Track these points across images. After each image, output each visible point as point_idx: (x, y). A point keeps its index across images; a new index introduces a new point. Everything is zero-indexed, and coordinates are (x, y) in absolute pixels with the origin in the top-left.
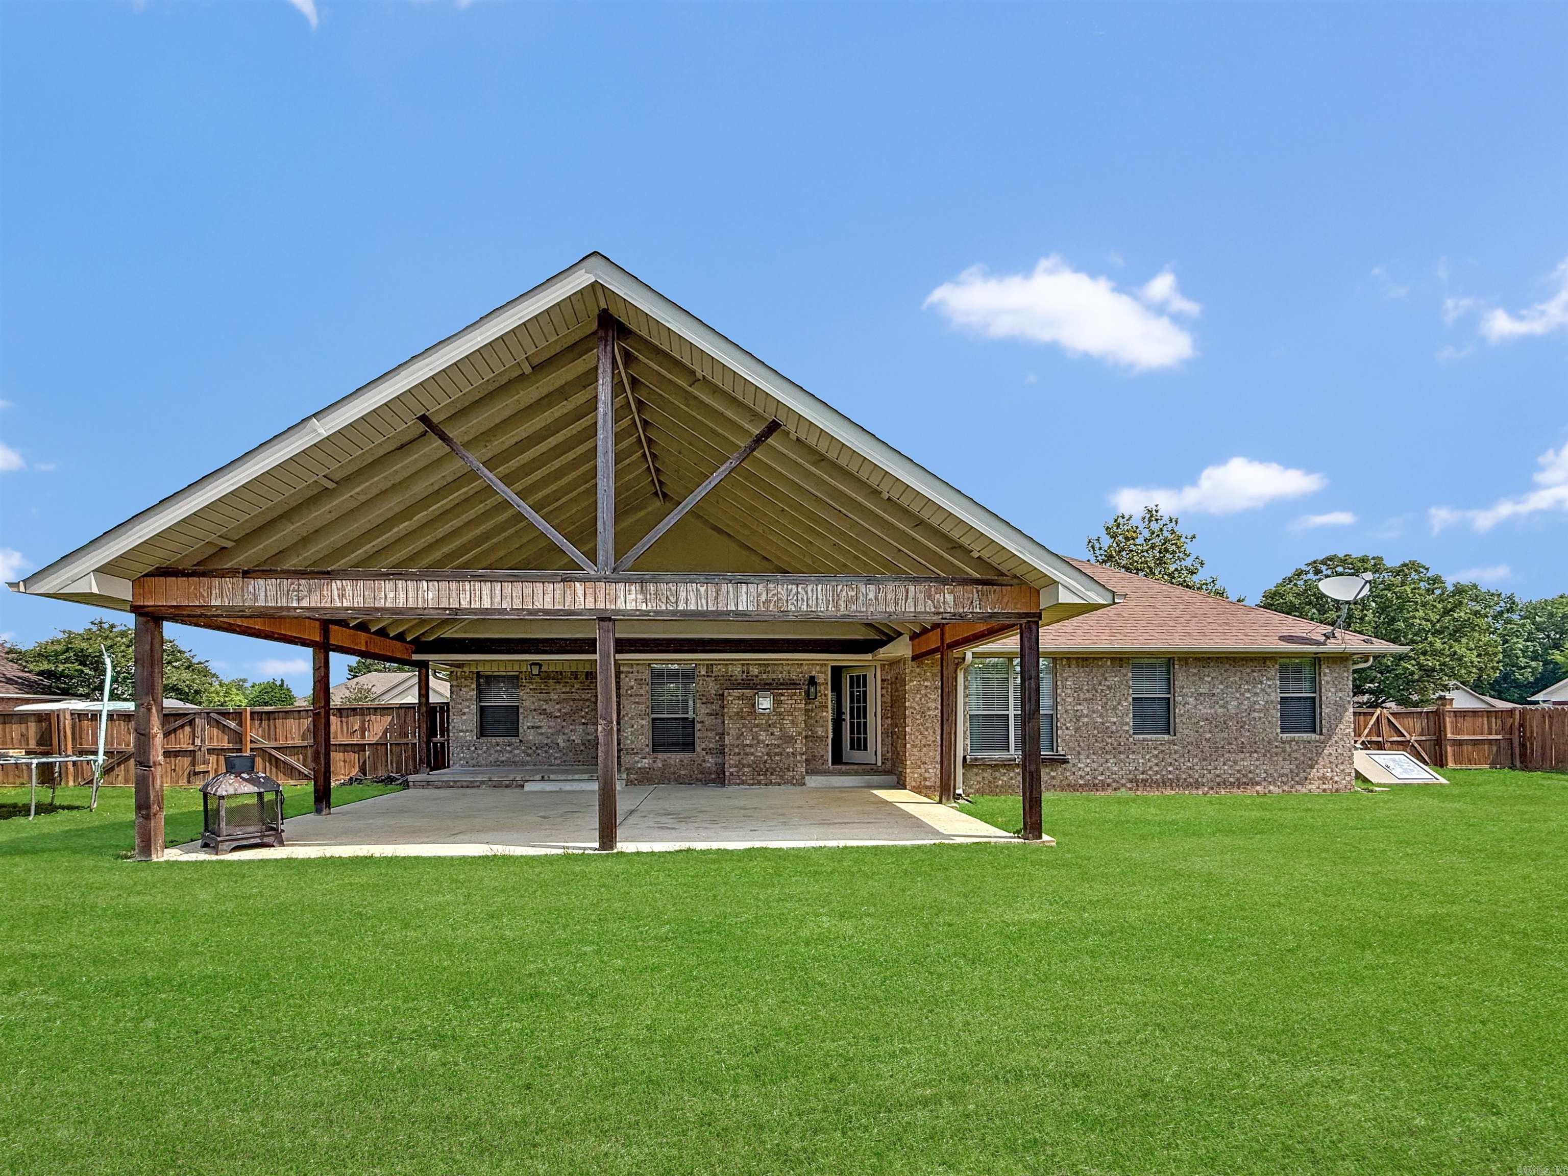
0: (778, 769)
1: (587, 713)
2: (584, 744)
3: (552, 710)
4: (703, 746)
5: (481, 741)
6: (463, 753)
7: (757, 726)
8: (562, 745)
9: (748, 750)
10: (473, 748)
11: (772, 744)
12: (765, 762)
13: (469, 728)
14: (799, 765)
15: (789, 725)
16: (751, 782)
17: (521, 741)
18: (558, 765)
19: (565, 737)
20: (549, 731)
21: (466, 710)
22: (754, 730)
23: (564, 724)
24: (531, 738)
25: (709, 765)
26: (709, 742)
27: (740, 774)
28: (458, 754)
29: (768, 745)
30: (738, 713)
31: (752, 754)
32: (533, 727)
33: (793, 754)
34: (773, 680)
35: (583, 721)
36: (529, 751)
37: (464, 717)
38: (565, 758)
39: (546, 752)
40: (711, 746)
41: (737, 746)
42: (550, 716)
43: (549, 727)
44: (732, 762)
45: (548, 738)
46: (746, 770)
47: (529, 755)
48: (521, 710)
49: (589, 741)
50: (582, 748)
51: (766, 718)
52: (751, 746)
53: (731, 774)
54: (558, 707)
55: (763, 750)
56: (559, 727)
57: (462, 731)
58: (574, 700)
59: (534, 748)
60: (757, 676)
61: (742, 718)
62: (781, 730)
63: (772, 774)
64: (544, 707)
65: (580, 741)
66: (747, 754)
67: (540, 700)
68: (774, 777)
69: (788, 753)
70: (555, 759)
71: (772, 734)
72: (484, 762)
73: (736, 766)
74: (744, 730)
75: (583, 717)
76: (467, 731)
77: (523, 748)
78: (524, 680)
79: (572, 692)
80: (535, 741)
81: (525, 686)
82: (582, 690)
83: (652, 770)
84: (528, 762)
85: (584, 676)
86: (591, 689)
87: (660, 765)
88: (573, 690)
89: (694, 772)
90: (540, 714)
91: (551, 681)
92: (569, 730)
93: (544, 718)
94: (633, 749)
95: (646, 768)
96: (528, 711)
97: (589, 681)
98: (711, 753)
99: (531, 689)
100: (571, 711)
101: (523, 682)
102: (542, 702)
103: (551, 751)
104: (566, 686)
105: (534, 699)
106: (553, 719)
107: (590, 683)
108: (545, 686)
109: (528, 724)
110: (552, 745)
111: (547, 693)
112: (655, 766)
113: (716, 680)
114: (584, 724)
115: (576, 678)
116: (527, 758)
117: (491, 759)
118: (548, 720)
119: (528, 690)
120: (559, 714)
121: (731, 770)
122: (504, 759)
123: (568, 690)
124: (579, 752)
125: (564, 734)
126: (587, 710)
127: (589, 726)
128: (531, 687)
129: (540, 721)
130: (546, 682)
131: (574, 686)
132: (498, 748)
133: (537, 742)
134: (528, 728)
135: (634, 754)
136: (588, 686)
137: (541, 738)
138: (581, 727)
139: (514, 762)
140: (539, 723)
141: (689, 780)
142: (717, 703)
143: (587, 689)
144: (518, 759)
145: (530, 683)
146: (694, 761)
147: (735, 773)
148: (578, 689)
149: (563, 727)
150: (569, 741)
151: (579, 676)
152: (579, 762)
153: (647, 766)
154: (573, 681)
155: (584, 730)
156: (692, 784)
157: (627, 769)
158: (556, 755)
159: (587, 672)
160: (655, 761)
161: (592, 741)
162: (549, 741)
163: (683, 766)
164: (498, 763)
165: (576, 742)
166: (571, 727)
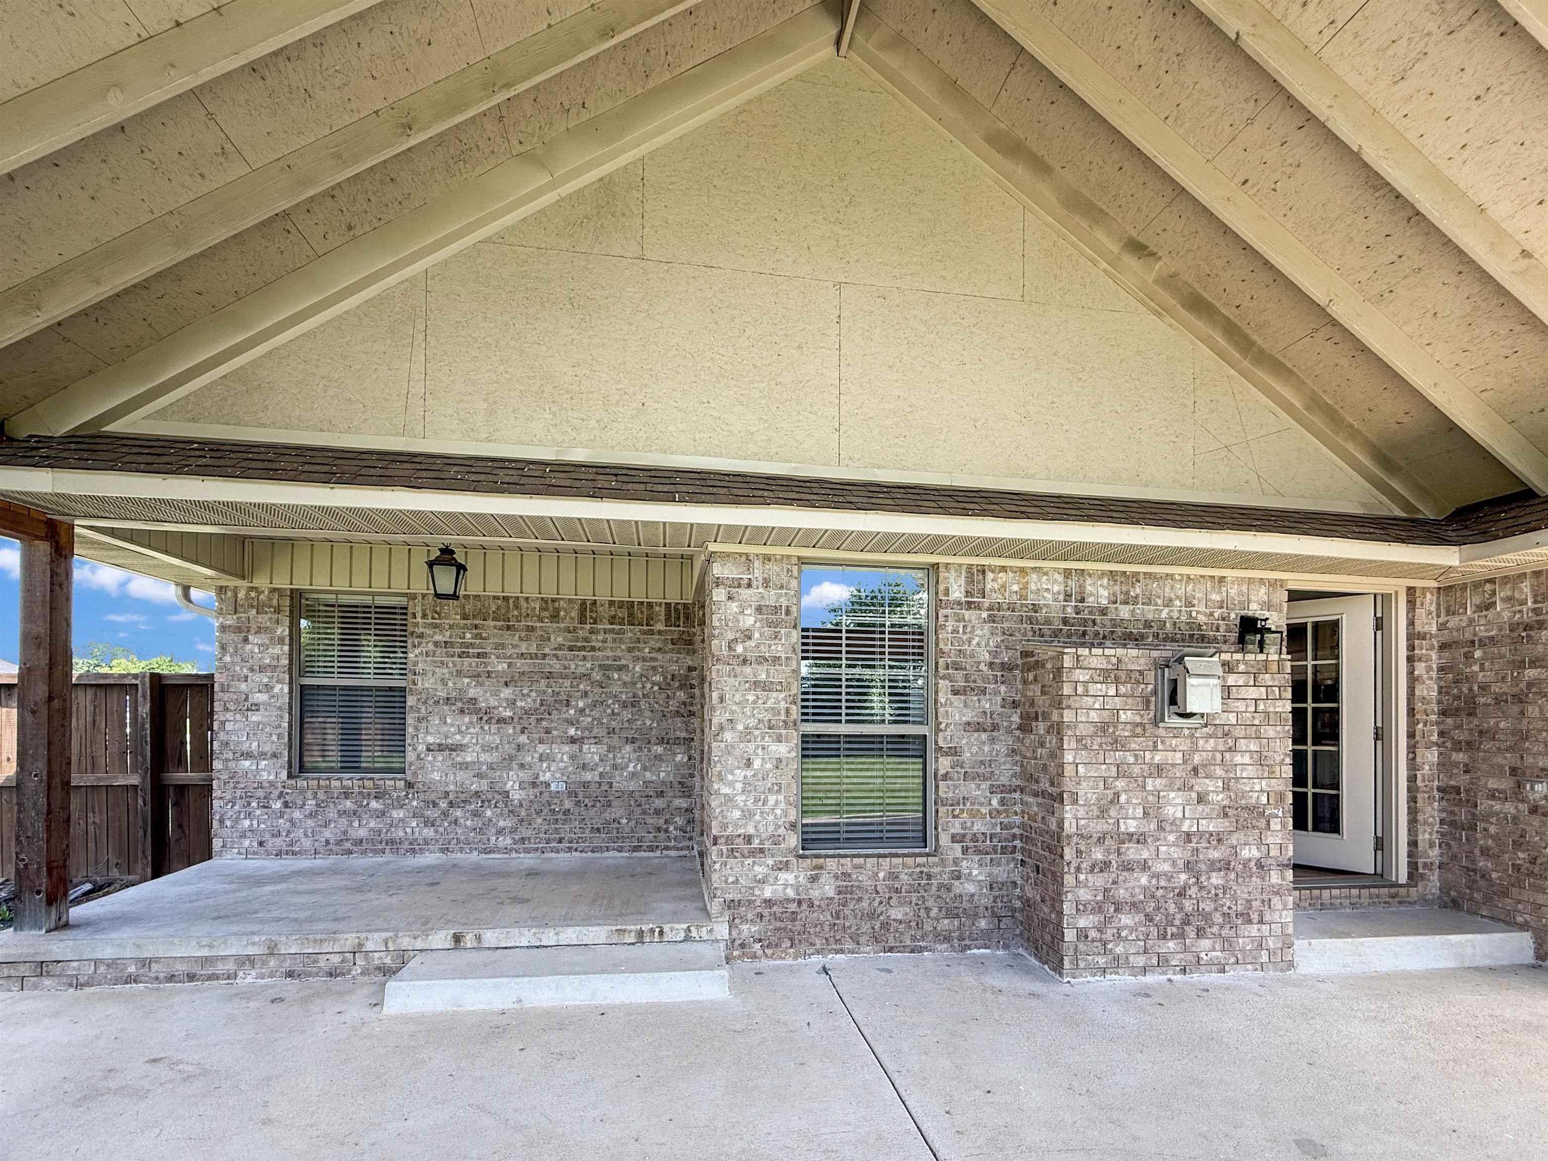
0: (1218, 918)
1: (582, 711)
2: (572, 794)
3: (493, 702)
4: (957, 829)
5: (302, 783)
6: (249, 815)
7: (1159, 770)
8: (517, 795)
9: (1133, 852)
10: (277, 805)
11: (1200, 834)
12: (1182, 894)
13: (267, 748)
14: (1276, 900)
15: (1250, 771)
16: (1141, 961)
17: (409, 785)
18: (507, 850)
19: (525, 775)
20: (483, 757)
21: (261, 698)
22: (1150, 784)
23: (523, 739)
24: (436, 776)
26: (973, 814)
27: (1109, 934)
28: (237, 821)
29: (1188, 836)
30: (1103, 728)
31: (1145, 866)
32: (441, 748)
33: (1260, 865)
34: (1148, 624)
35: (572, 732)
36: (431, 813)
37: (255, 718)
38: (525, 832)
39: (475, 814)
40: (979, 827)
41: (1101, 840)
42: (486, 716)
43: (488, 748)
44: (1084, 895)
45: (479, 776)
46: (1126, 920)
47: (429, 823)
48: (411, 701)
49: (585, 785)
50: (568, 804)
51: (1185, 745)
52: (1140, 839)
53: (1082, 935)
54: (506, 693)
55: (1175, 852)
56: (509, 749)
57: (248, 755)
58: (550, 676)
59: (443, 804)
60: (1103, 612)
61: (1117, 744)
62: (1226, 788)
63: (1200, 933)
64: (472, 693)
65: (562, 787)
66: (1127, 867)
67: (459, 673)
68: (1205, 943)
69: (1246, 863)
70: (500, 832)
71: (1201, 799)
72: (307, 843)
73: (1099, 908)
74: (1120, 784)
75: (570, 722)
76: (263, 755)
77: (415, 803)
78: (419, 620)
79: (545, 656)
80: (447, 784)
81: (421, 636)
82: (571, 649)
83: (804, 906)
84: (426, 842)
85: (574, 614)
86: (593, 649)
87: (830, 891)
88: (547, 651)
89: (928, 910)
90: (462, 711)
91: (491, 623)
92: (536, 756)
93: (471, 723)
94: (749, 839)
95: (789, 900)
96: (431, 702)
97: (588, 627)
98: (978, 852)
99: (436, 644)
100: (542, 705)
101: (417, 624)
102: (466, 680)
103: (489, 813)
104: (528, 639)
105: (446, 671)
106: (494, 727)
107: (592, 632)
108: (476, 636)
109: (430, 739)
110: (490, 797)
111: (479, 655)
112: (815, 894)
113: (992, 619)
114: (573, 740)
115: (555, 617)
116: (426, 831)
117: (327, 834)
118: (482, 728)
119: (431, 646)
120: (509, 713)
121: (1082, 923)
122: (362, 833)
123: (533, 650)
124: (560, 816)
125: (522, 766)
126: (581, 704)
127: (585, 747)
128: (438, 638)
129: (460, 732)
130: (476, 627)
131: (549, 639)
132: (348, 803)
133: (452, 787)
134: (429, 750)
135: (753, 853)
136: (586, 640)
137: (461, 776)
138: (566, 748)
139: (392, 842)
140: (458, 737)
141: (914, 938)
142: (996, 693)
143: (583, 648)
144: (401, 834)
145: (436, 626)
146: (929, 877)
147: (1093, 934)
148: (560, 647)
149: (519, 748)
150: (534, 784)
151: (562, 613)
152: (560, 841)
153: (790, 893)
154: (547, 624)
155: (572, 757)
156: (921, 950)
157: (731, 905)
158: (502, 823)
159: (584, 602)
160: (814, 879)
161: (593, 787)
162: (484, 785)
163: (897, 891)
164: (348, 845)
165: (553, 787)
166: (541, 748)
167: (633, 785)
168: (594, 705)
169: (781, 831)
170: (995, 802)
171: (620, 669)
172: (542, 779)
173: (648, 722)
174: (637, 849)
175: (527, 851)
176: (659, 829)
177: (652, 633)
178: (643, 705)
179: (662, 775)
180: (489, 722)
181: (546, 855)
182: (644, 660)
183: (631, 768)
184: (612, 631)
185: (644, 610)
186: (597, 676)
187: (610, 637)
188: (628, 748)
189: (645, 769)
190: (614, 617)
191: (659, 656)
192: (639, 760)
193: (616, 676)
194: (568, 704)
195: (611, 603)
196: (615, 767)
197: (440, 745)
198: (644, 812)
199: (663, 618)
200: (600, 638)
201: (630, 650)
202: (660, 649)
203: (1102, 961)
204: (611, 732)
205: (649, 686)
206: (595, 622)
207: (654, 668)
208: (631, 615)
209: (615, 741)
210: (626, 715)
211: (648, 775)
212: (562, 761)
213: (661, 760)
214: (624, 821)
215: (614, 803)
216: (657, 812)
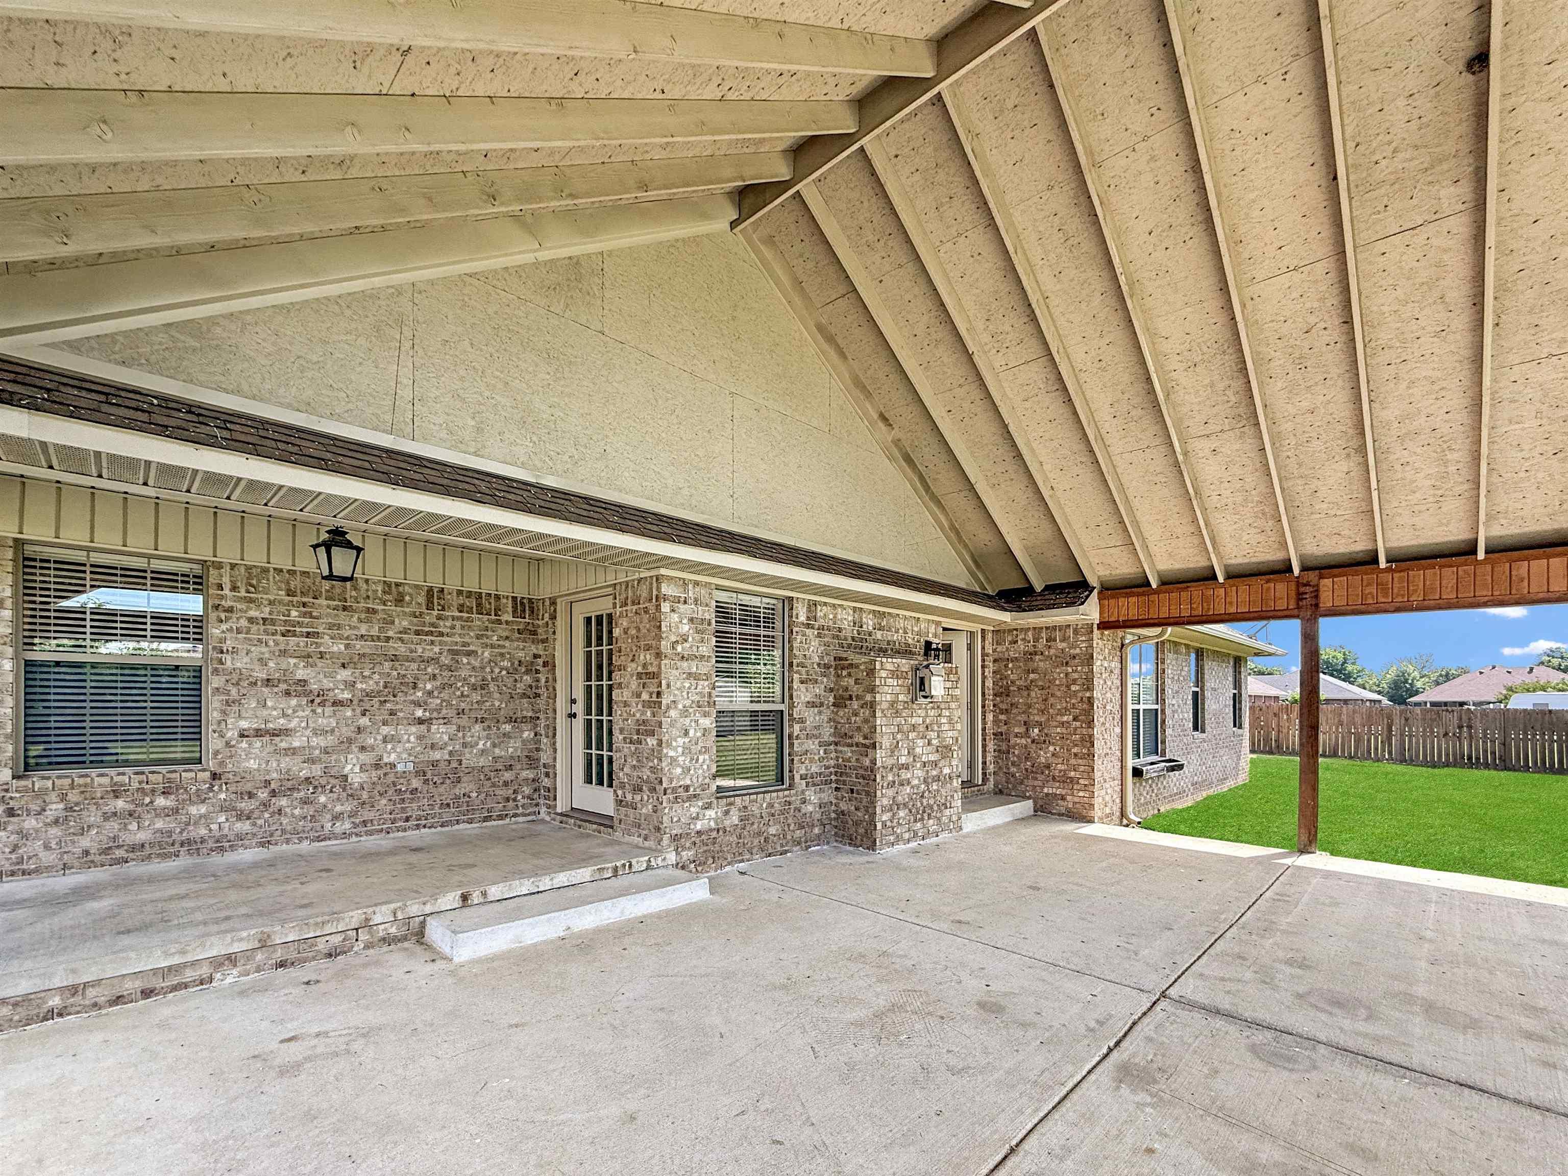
0: (936, 807)
1: (430, 693)
2: (420, 773)
3: (327, 684)
4: (803, 772)
7: (914, 727)
8: (356, 778)
9: (903, 775)
11: (929, 762)
12: (923, 796)
15: (947, 726)
17: (214, 776)
18: (345, 835)
19: (367, 758)
20: (315, 741)
22: (910, 736)
23: (364, 721)
24: (253, 764)
25: (810, 808)
26: (812, 761)
27: (894, 822)
29: (925, 764)
30: (892, 704)
31: (908, 782)
32: (258, 733)
33: (950, 776)
34: (888, 643)
35: (419, 713)
36: (245, 805)
38: (367, 815)
39: (305, 802)
40: (814, 769)
41: (891, 769)
42: (318, 699)
43: (321, 732)
44: (884, 802)
45: (312, 761)
46: (901, 814)
47: (243, 816)
48: (211, 682)
49: (434, 764)
50: (416, 783)
51: (924, 713)
53: (884, 825)
54: (344, 674)
55: (920, 773)
56: (347, 732)
58: (395, 658)
59: (263, 795)
60: (870, 634)
61: (897, 713)
62: (938, 735)
63: (929, 817)
64: (300, 674)
65: (410, 766)
66: (902, 784)
67: (284, 653)
68: (931, 822)
70: (336, 817)
73: (890, 809)
74: (899, 736)
75: (418, 704)
77: (223, 796)
78: (227, 591)
79: (388, 639)
80: (268, 772)
81: (230, 610)
82: (417, 633)
83: (721, 832)
84: (240, 837)
85: (422, 599)
86: (441, 634)
87: (735, 820)
88: (390, 634)
89: (789, 825)
90: (288, 693)
91: (323, 602)
92: (380, 737)
93: (300, 706)
94: (687, 788)
95: (711, 830)
96: (245, 684)
97: (435, 613)
98: (814, 785)
99: (251, 620)
100: (385, 687)
101: (222, 597)
102: (292, 661)
103: (323, 799)
104: (368, 621)
105: (264, 650)
106: (329, 710)
107: (439, 618)
108: (304, 615)
109: (244, 724)
110: (323, 782)
111: (308, 635)
112: (727, 823)
113: (819, 636)
114: (421, 721)
115: (399, 601)
116: (238, 825)
117: (85, 842)
118: (314, 711)
119: (244, 623)
120: (347, 695)
121: (884, 818)
122: (142, 836)
123: (375, 632)
124: (408, 795)
125: (363, 749)
126: (429, 687)
127: (434, 728)
128: (253, 613)
129: (284, 715)
130: (304, 605)
131: (393, 623)
132: (120, 804)
133: (275, 775)
134: (242, 736)
135: (689, 799)
136: (433, 625)
137: (286, 762)
138: (413, 729)
139: (189, 842)
140: (282, 721)
141: (782, 846)
142: (822, 683)
143: (431, 633)
144: (203, 832)
145: (251, 601)
146: (790, 803)
147: (889, 824)
148: (405, 631)
149: (359, 730)
150: (377, 766)
151: (407, 598)
152: (407, 819)
153: (712, 824)
154: (391, 607)
155: (420, 738)
156: (786, 852)
157: (675, 838)
158: (339, 808)
159: (430, 590)
160: (727, 813)
161: (442, 765)
162: (317, 770)
163: (773, 815)
164: (120, 853)
165: (400, 767)
166: (385, 730)
167: (482, 762)
168: (443, 687)
169: (707, 781)
170: (822, 752)
171: (469, 654)
172: (386, 760)
173: (497, 704)
174: (486, 819)
175: (370, 833)
176: (508, 800)
177: (499, 622)
178: (492, 687)
179: (510, 750)
180: (322, 704)
181: (391, 835)
182: (492, 646)
183: (481, 746)
184: (460, 618)
185: (492, 601)
186: (446, 660)
187: (458, 624)
188: (478, 727)
189: (494, 745)
190: (462, 605)
191: (507, 644)
192: (488, 737)
193: (465, 660)
194: (415, 686)
195: (460, 593)
196: (465, 745)
197: (257, 730)
198: (494, 785)
199: (510, 609)
200: (448, 624)
201: (478, 637)
202: (507, 638)
203: (892, 838)
204: (460, 713)
205: (497, 670)
206: (443, 609)
207: (502, 655)
208: (479, 605)
209: (464, 721)
210: (476, 697)
211: (497, 751)
212: (409, 741)
213: (510, 737)
214: (474, 795)
215: (464, 779)
216: (506, 784)
